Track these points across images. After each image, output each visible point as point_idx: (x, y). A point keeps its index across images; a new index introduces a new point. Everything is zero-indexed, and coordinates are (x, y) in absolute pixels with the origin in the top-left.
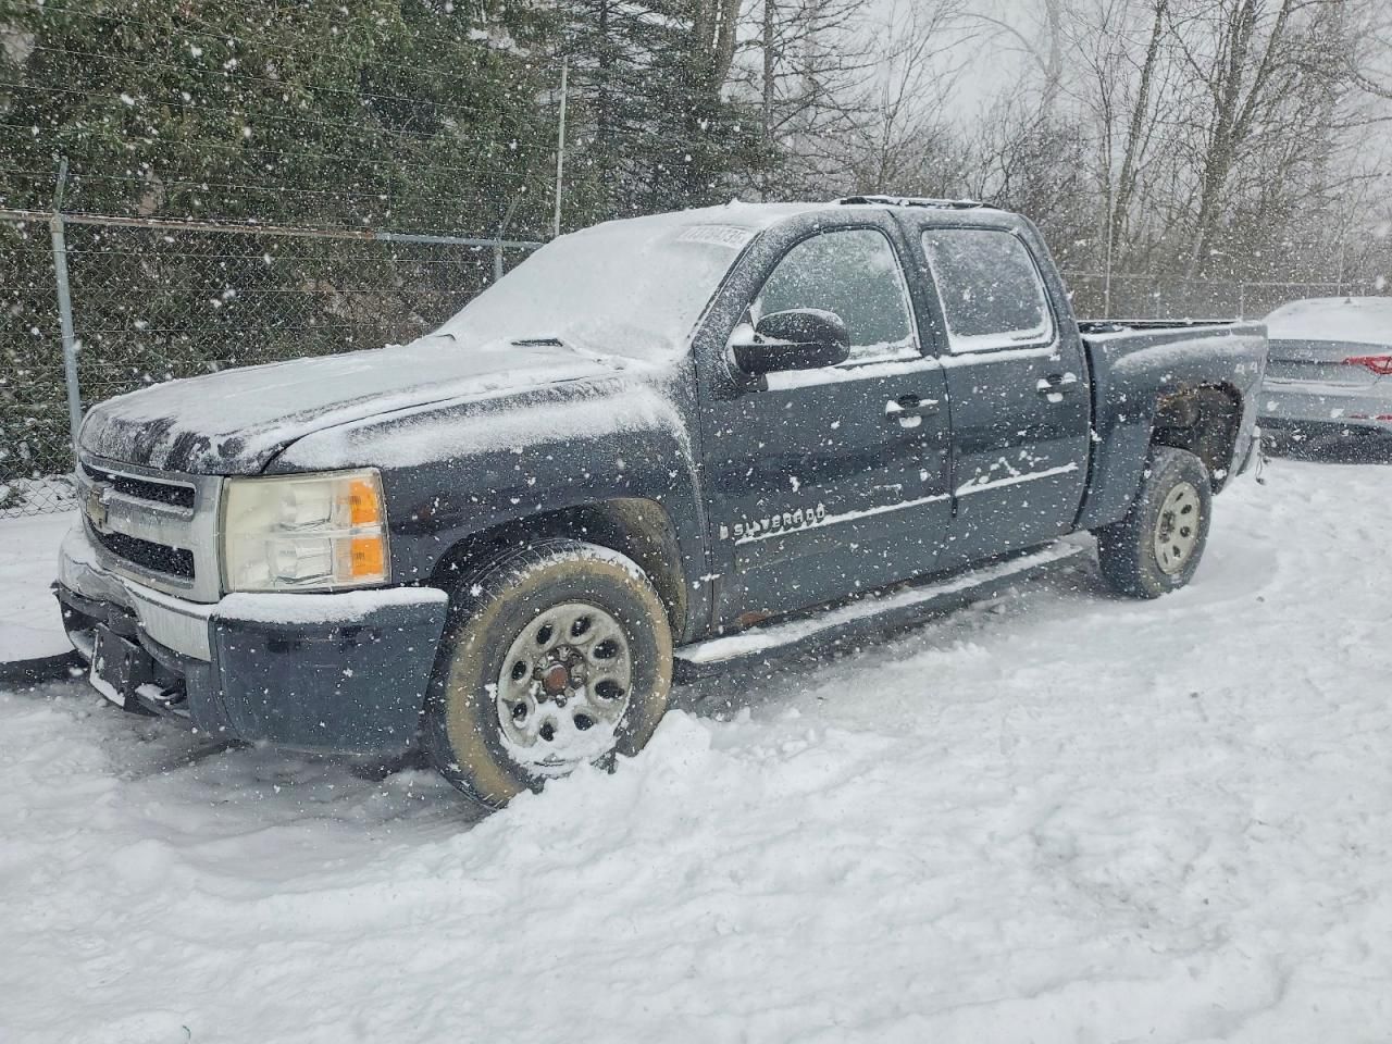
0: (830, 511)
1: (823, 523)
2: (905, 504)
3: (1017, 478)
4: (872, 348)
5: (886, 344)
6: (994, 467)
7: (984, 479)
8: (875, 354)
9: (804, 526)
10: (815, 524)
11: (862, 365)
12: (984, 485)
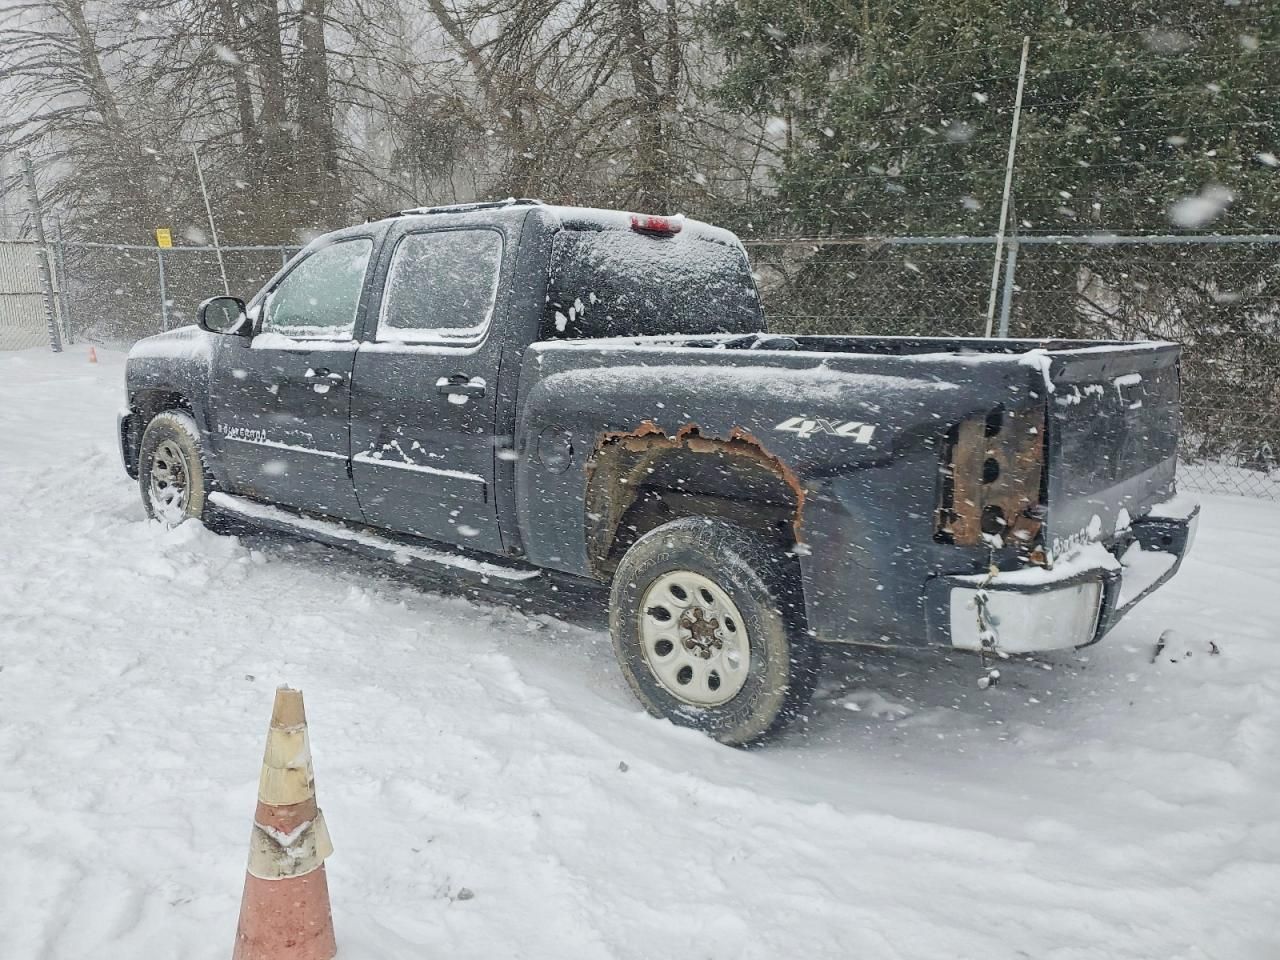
0: (269, 437)
1: (265, 444)
2: (315, 451)
3: (409, 465)
4: (325, 329)
5: (334, 327)
6: (386, 447)
7: (378, 455)
8: (325, 334)
9: (255, 442)
10: (261, 443)
11: (308, 340)
12: (376, 459)
